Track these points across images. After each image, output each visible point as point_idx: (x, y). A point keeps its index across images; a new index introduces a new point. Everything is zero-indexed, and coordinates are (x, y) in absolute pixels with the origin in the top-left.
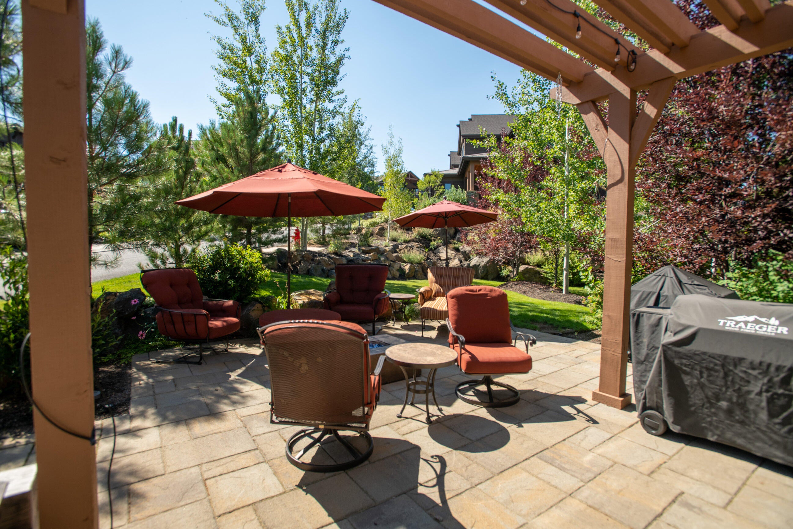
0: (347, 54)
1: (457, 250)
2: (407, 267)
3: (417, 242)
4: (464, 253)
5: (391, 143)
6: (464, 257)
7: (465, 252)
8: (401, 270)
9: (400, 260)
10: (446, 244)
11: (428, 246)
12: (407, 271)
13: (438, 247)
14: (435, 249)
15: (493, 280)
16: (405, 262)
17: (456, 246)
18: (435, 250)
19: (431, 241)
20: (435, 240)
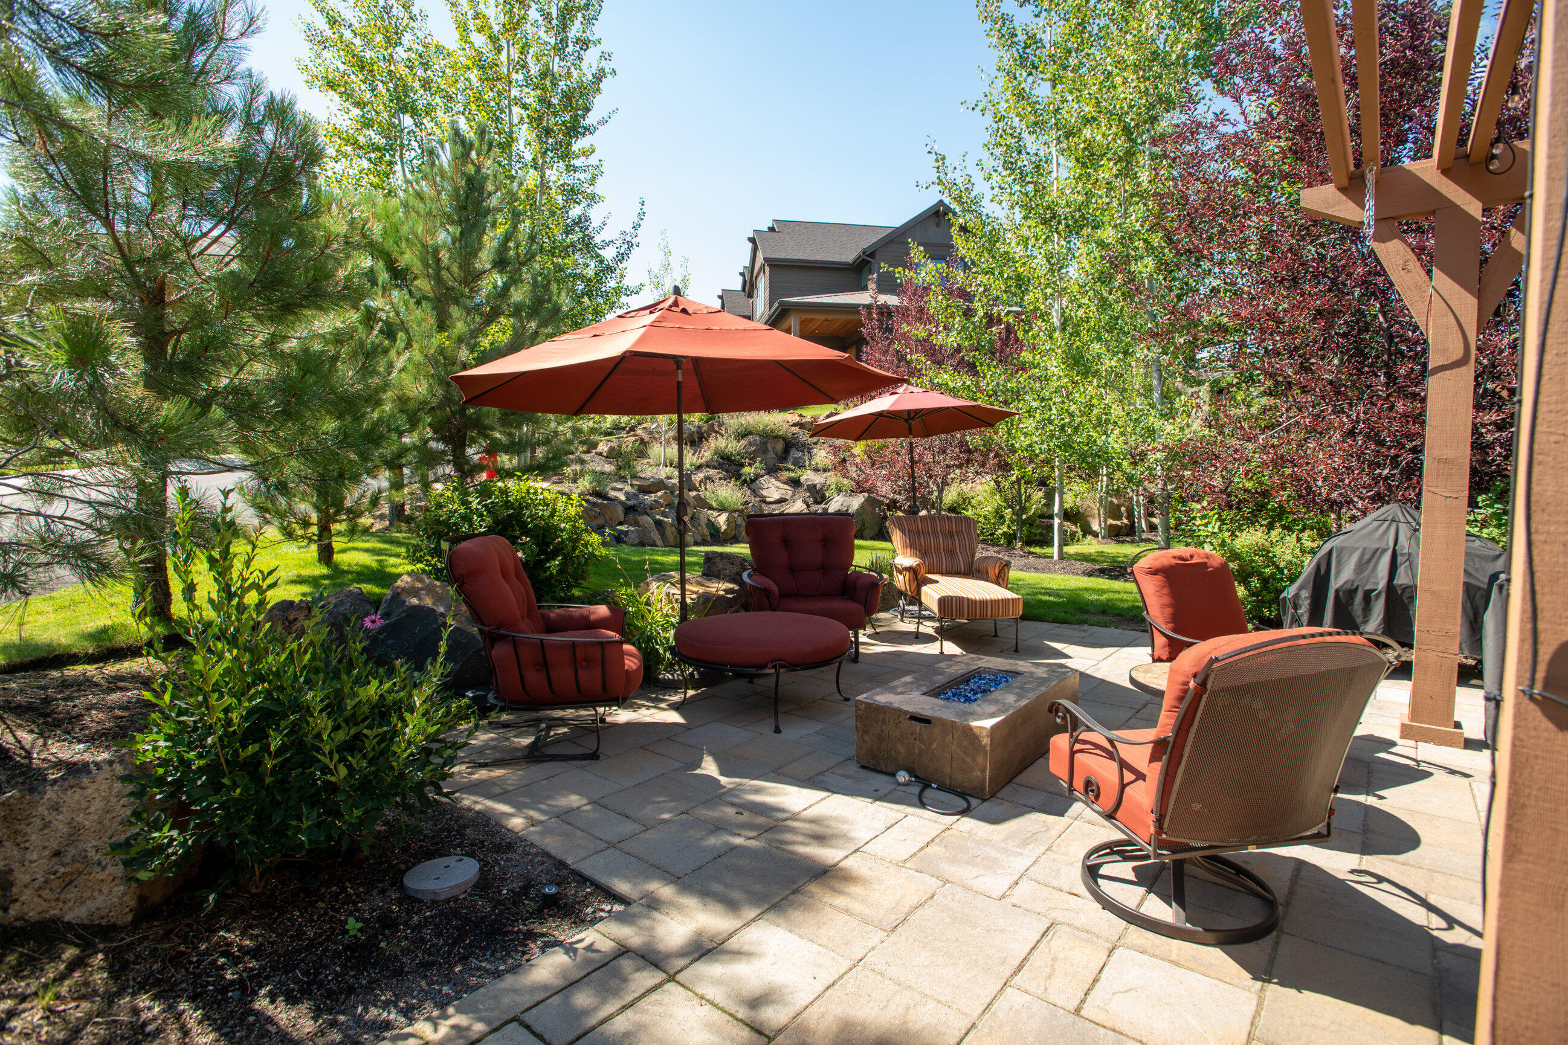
0: (607, 66)
1: (795, 483)
2: (722, 520)
3: (715, 468)
4: (812, 489)
5: (667, 267)
6: (812, 495)
7: (815, 486)
8: (712, 525)
9: (704, 504)
10: (772, 471)
11: (738, 476)
12: (724, 528)
13: (757, 477)
14: (753, 481)
15: (873, 538)
16: (711, 508)
17: (791, 475)
18: (751, 484)
19: (742, 465)
20: (750, 465)
